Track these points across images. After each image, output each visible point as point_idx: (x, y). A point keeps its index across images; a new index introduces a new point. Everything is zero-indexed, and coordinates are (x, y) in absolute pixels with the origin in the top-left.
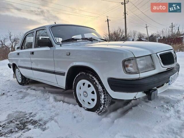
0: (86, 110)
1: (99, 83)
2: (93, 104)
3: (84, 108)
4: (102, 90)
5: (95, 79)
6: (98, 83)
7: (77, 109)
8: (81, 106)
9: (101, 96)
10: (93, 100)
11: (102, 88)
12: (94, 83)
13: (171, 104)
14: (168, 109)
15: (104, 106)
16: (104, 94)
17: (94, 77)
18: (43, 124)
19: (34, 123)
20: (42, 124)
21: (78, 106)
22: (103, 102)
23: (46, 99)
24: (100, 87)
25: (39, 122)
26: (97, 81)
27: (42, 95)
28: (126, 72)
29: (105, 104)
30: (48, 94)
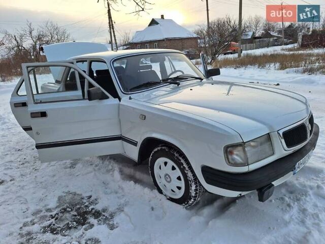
0: (168, 199)
1: (189, 168)
2: (179, 194)
3: (165, 195)
4: (193, 179)
5: (182, 161)
6: (187, 169)
7: (156, 196)
8: (160, 192)
9: (191, 186)
10: (179, 188)
11: (193, 175)
12: (182, 167)
13: (296, 197)
14: (289, 205)
15: (195, 200)
16: (196, 183)
17: (181, 158)
18: (110, 217)
19: (97, 214)
20: (108, 216)
21: (156, 191)
22: (193, 194)
23: (108, 171)
24: (190, 174)
25: (103, 213)
26: (185, 165)
27: (101, 162)
28: (229, 162)
29: (196, 197)
30: (110, 162)
